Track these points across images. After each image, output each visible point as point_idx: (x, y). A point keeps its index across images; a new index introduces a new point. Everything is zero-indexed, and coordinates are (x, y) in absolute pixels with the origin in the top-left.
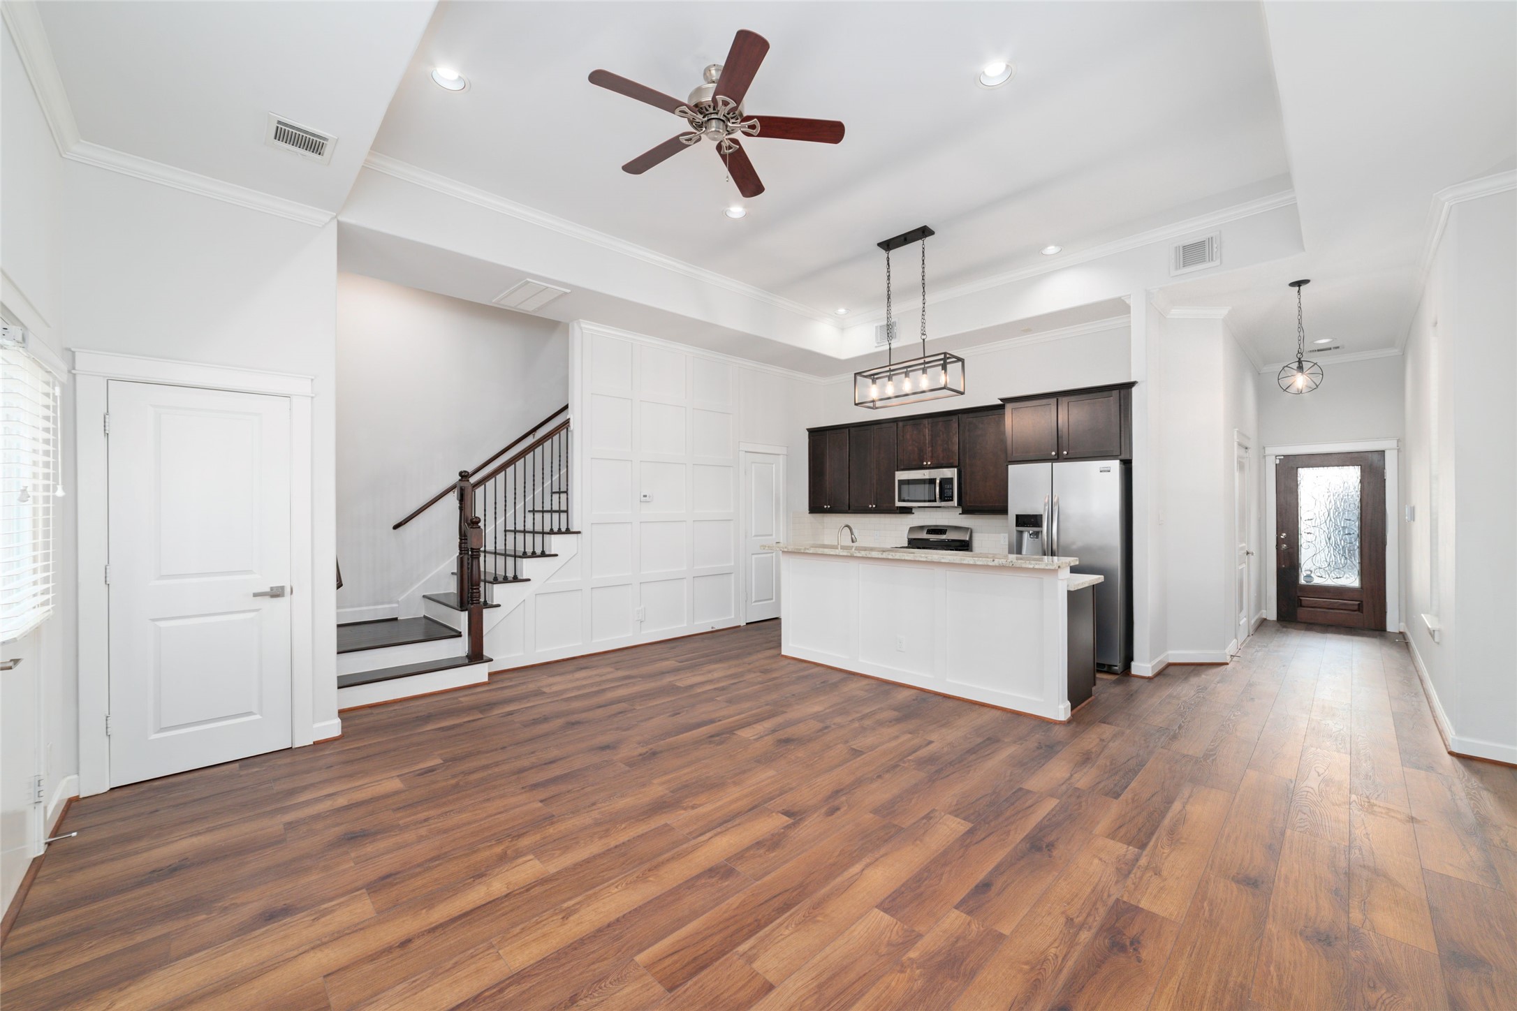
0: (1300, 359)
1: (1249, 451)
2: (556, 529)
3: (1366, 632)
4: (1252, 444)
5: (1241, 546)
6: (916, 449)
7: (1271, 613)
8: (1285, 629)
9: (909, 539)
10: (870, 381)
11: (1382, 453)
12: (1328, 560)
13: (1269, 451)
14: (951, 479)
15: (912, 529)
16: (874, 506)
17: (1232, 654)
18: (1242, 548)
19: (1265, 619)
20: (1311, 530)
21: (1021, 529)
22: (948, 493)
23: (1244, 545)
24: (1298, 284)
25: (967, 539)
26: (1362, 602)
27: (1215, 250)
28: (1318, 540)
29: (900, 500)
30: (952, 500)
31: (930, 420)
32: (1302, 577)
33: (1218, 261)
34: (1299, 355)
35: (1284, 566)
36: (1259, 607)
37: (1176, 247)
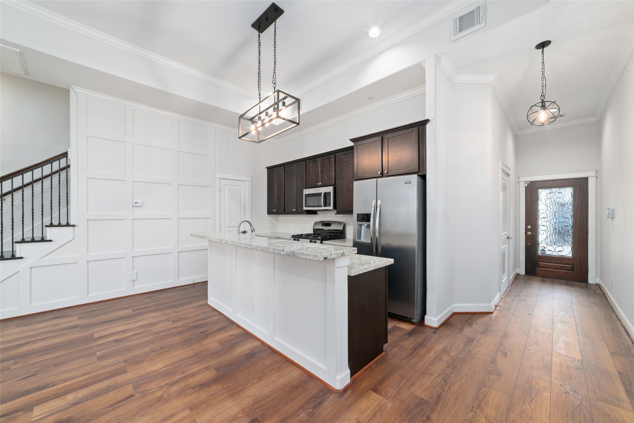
0: (543, 100)
1: (510, 177)
2: (55, 223)
3: (576, 283)
4: (511, 172)
5: (503, 234)
6: (314, 176)
7: (522, 271)
8: (529, 282)
9: (314, 229)
10: (250, 122)
11: (587, 179)
12: (554, 241)
13: (521, 179)
14: (330, 193)
15: (316, 223)
16: (295, 210)
17: (496, 304)
18: (505, 235)
19: (519, 274)
20: (545, 224)
21: (361, 223)
22: (327, 202)
23: (506, 233)
24: (542, 45)
25: (341, 229)
26: (573, 265)
27: (481, 15)
28: (549, 228)
29: (306, 206)
30: (330, 206)
31: (321, 158)
32: (540, 250)
33: (484, 23)
34: (542, 97)
35: (529, 244)
36: (515, 267)
37: (455, 19)
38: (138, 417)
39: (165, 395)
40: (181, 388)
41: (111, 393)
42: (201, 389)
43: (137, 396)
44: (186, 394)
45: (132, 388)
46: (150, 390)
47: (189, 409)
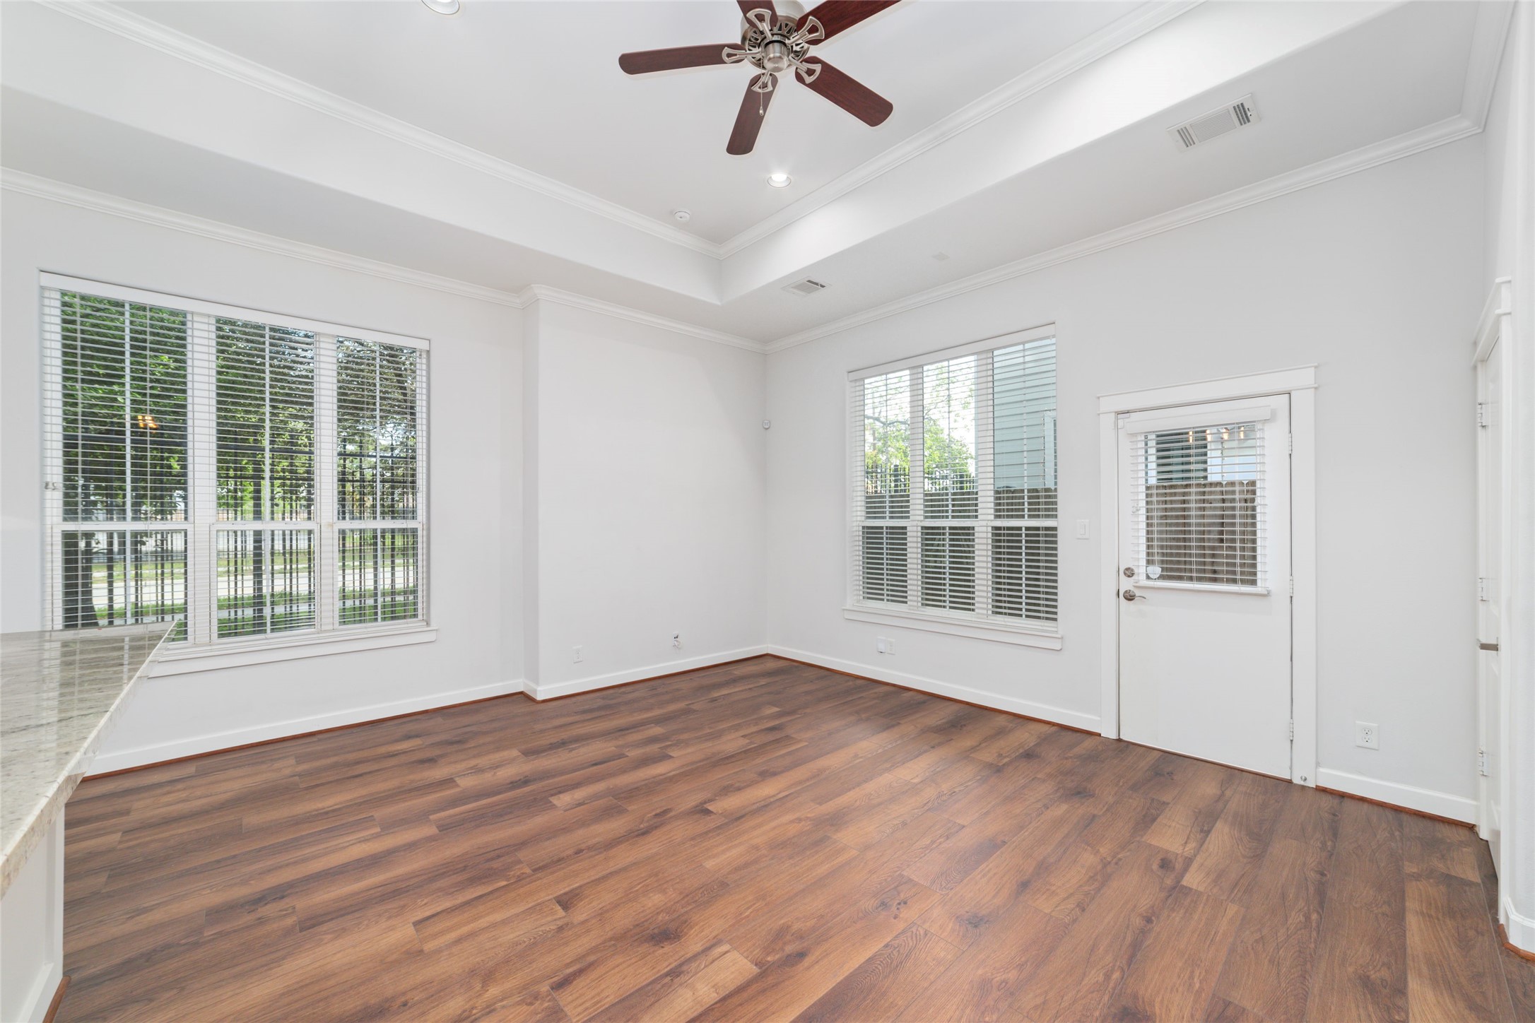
38: (525, 942)
39: (478, 988)
40: (438, 1005)
41: (612, 997)
42: (387, 1000)
43: (544, 988)
44: (426, 989)
45: (566, 1009)
46: (518, 1003)
47: (426, 952)
